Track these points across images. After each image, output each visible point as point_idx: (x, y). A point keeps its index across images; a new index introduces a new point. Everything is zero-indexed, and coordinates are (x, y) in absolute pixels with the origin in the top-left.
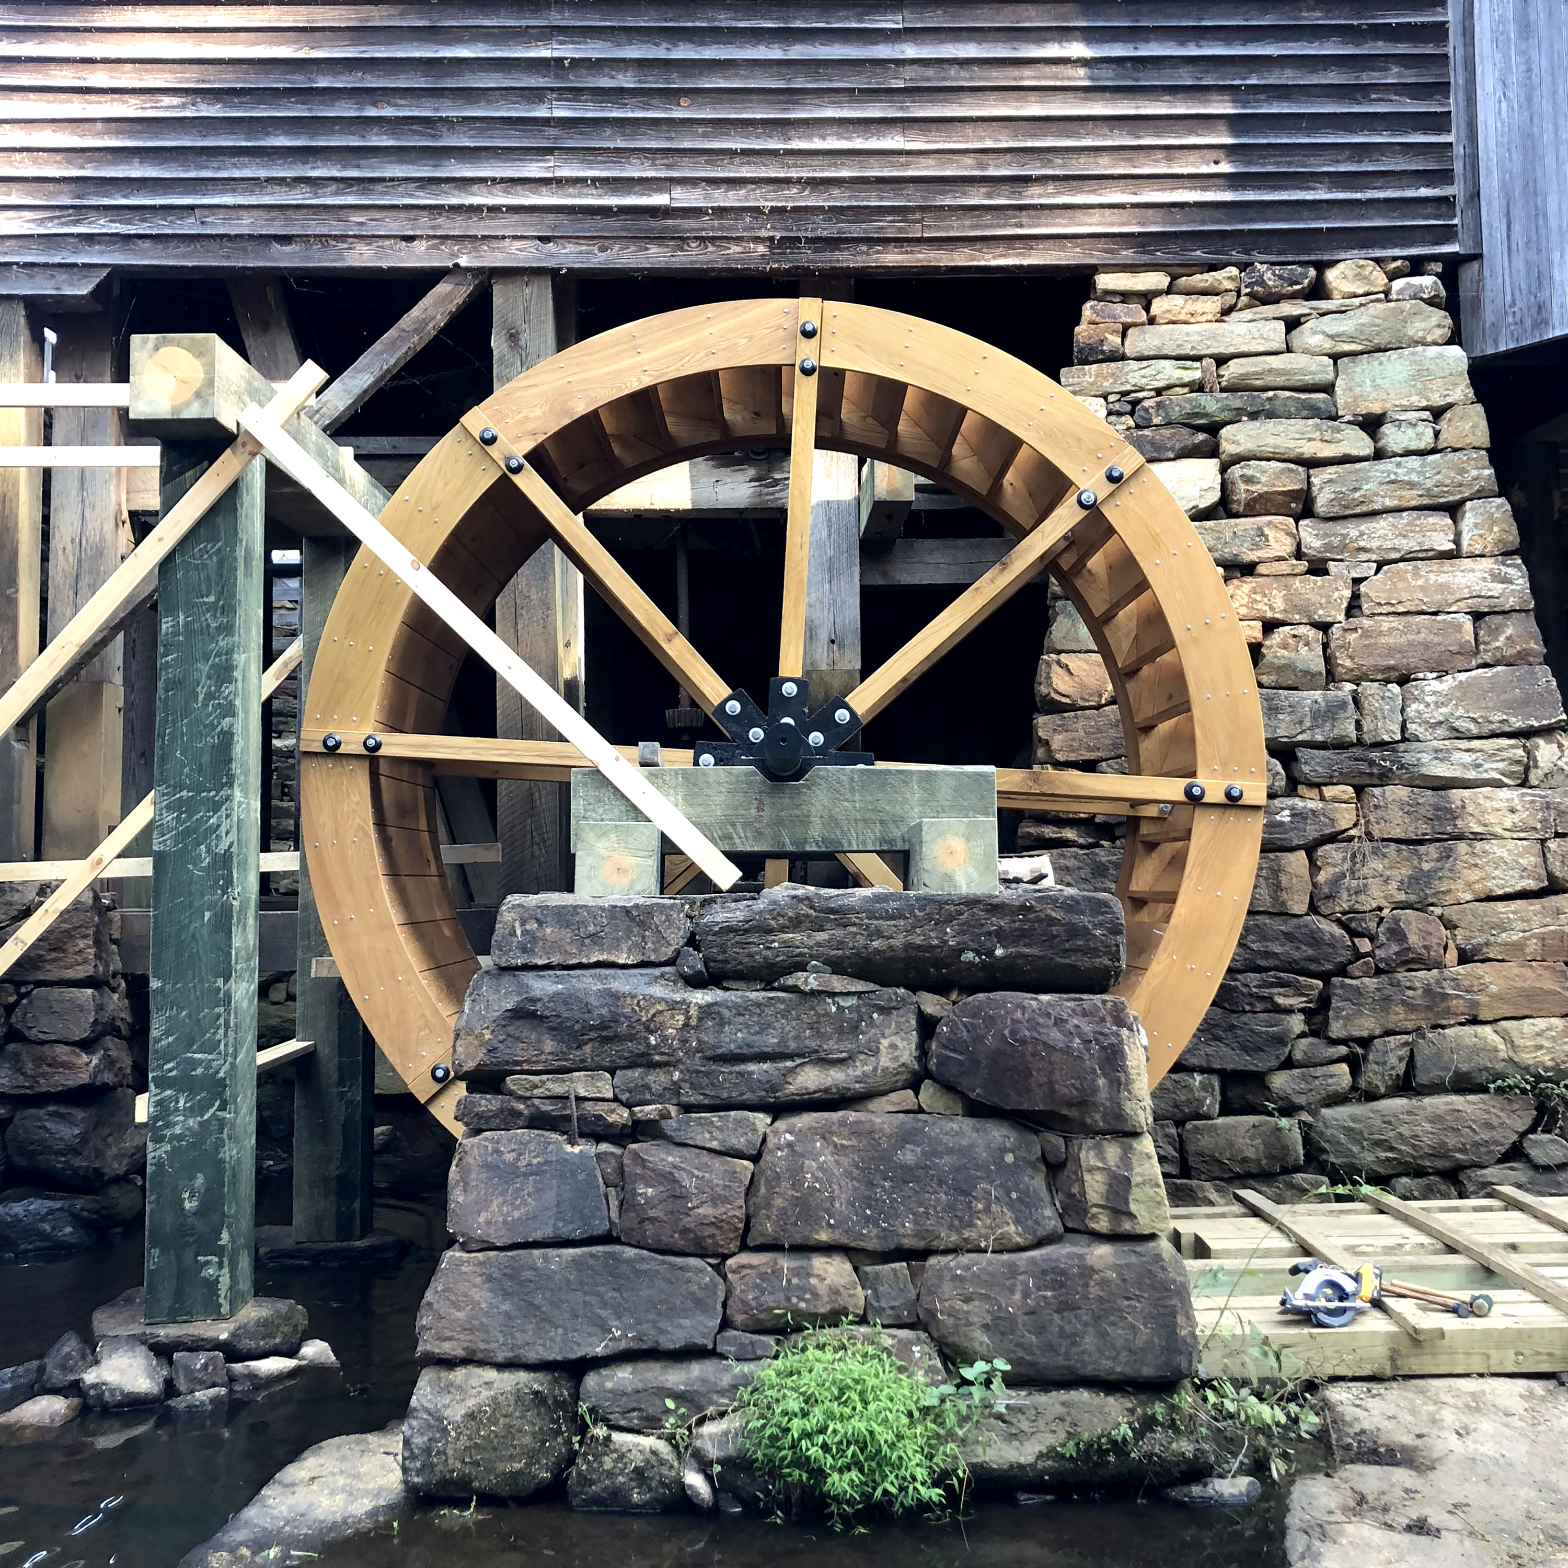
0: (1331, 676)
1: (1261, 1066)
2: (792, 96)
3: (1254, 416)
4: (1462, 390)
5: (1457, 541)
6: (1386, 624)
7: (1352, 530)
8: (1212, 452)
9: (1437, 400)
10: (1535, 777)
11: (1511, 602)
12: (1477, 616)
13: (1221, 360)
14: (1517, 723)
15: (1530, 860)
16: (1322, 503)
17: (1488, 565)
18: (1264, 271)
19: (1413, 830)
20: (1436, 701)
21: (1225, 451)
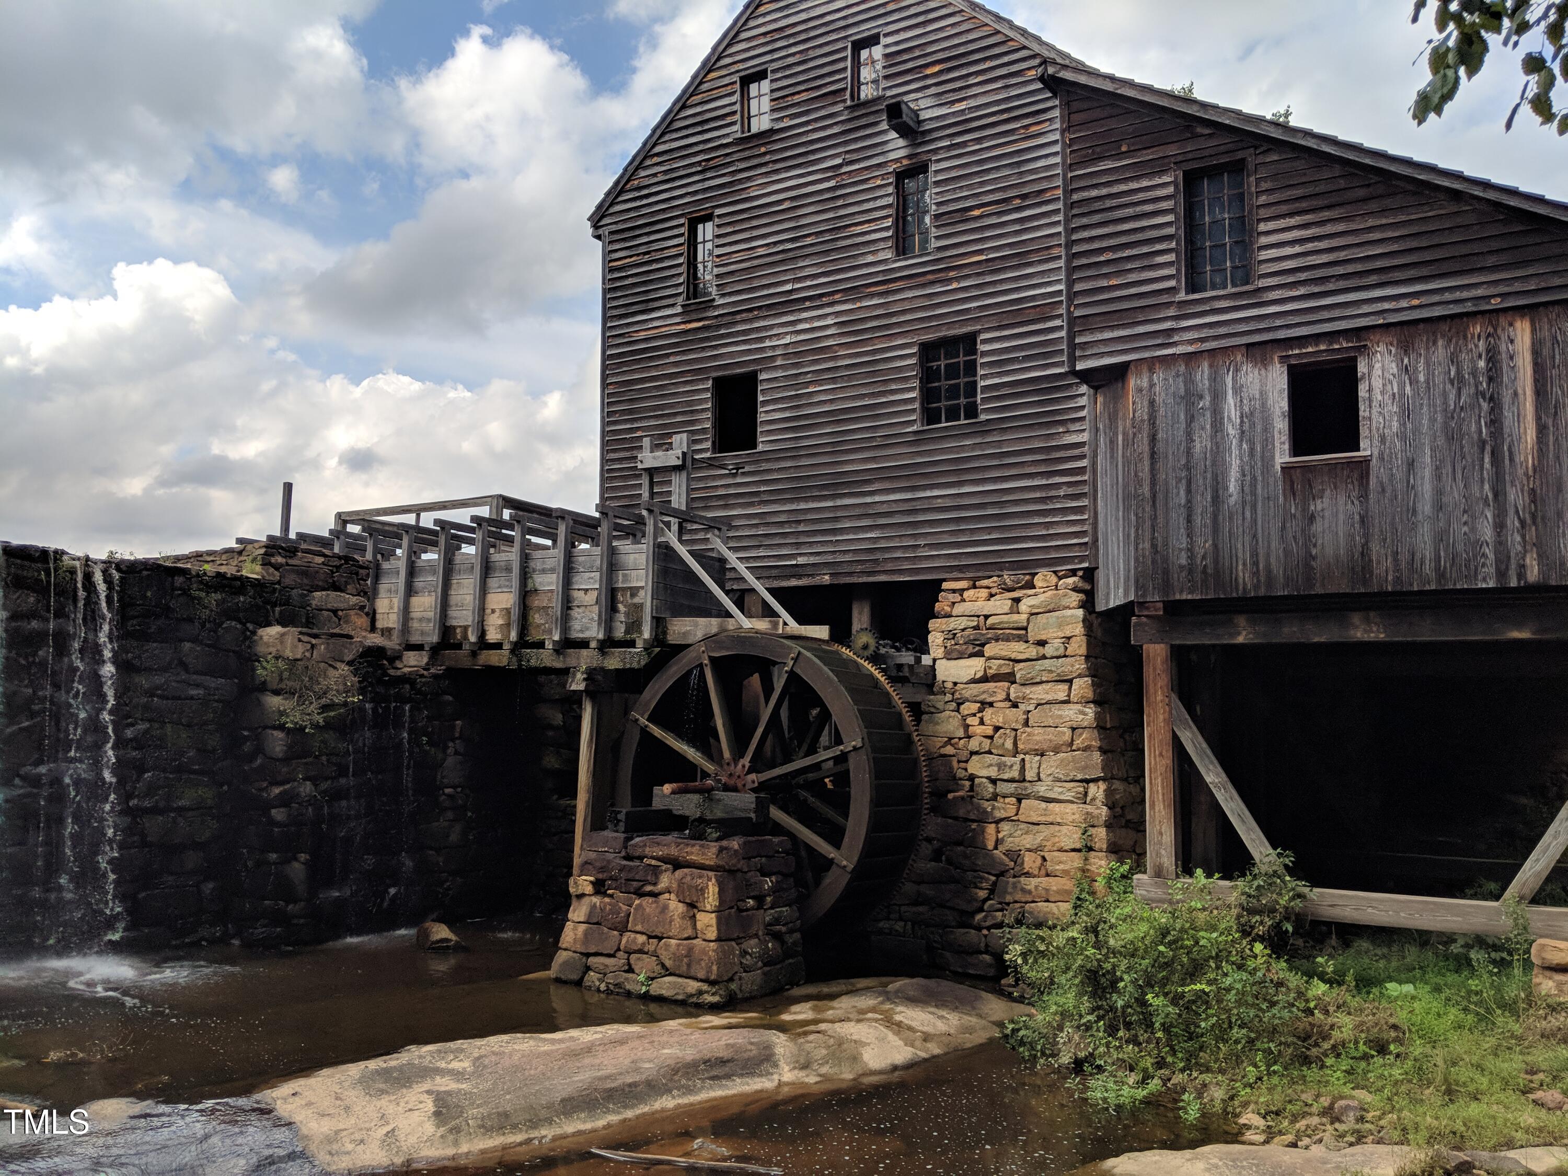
0: (1016, 752)
1: (971, 909)
3: (997, 640)
4: (1079, 629)
5: (1069, 695)
6: (1037, 731)
7: (1027, 690)
8: (980, 654)
9: (1068, 634)
10: (1087, 800)
11: (1085, 724)
12: (1074, 729)
13: (987, 617)
14: (1079, 777)
15: (1077, 835)
16: (1018, 678)
17: (1079, 707)
18: (1008, 578)
19: (1035, 819)
20: (1051, 766)
21: (986, 655)
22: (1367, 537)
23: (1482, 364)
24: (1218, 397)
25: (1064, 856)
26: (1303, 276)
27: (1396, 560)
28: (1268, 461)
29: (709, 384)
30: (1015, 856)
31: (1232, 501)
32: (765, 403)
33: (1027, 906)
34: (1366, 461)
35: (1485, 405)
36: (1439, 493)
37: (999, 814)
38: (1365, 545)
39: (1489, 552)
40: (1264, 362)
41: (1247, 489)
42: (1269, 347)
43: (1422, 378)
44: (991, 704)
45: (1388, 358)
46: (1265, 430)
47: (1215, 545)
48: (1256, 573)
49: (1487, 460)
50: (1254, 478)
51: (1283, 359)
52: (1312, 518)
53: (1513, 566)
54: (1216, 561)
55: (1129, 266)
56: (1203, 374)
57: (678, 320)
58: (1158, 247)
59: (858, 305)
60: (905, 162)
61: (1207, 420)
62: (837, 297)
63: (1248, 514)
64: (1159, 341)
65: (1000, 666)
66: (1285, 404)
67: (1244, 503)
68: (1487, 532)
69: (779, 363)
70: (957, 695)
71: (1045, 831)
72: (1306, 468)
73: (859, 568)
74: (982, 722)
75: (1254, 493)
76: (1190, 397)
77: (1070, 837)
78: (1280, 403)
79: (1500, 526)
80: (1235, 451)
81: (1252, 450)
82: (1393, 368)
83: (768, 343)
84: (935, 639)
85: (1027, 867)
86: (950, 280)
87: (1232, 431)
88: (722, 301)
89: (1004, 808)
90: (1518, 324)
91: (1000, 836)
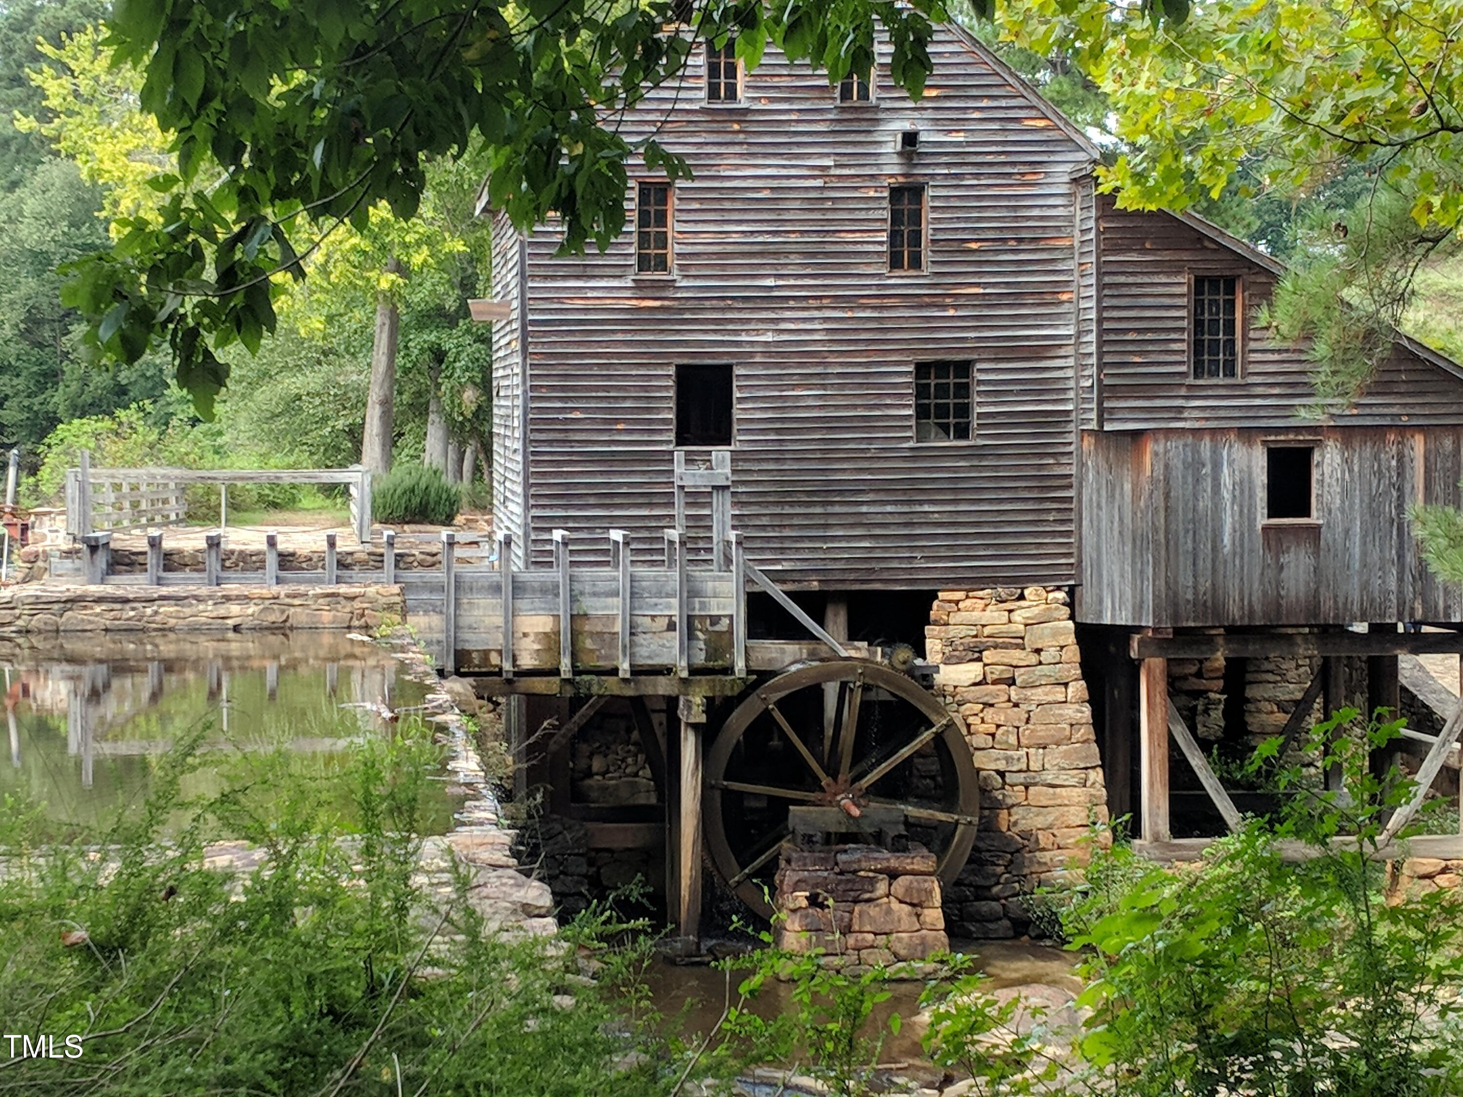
0: (1019, 745)
1: (988, 883)
2: (826, 526)
3: (995, 648)
4: (1071, 639)
5: (1066, 697)
6: (1039, 727)
7: (1029, 692)
8: (979, 659)
9: (1062, 643)
10: (1088, 784)
11: (1084, 720)
12: (1072, 725)
13: (983, 626)
14: (1083, 765)
15: (1083, 814)
16: (1018, 681)
17: (1077, 706)
18: (1002, 591)
19: (1045, 803)
20: (1055, 756)
21: (986, 661)
22: (1318, 583)
23: (1394, 463)
24: (1217, 466)
25: (1073, 831)
26: (1280, 379)
27: (1336, 602)
28: (1252, 521)
29: (672, 371)
30: (1026, 835)
31: (1226, 550)
32: (741, 400)
33: (1043, 876)
34: (1319, 527)
35: (1395, 494)
36: (1364, 554)
37: (1009, 801)
38: (1317, 590)
39: (1393, 597)
40: (1250, 443)
41: (1237, 543)
42: (1254, 432)
43: (1356, 469)
44: (992, 705)
45: (1336, 451)
46: (1250, 497)
47: (1213, 585)
48: (1242, 608)
49: (1395, 532)
50: (1242, 534)
51: (1264, 442)
52: (1282, 568)
53: (1407, 608)
54: (1214, 596)
55: (1150, 348)
56: (1206, 445)
57: (628, 294)
58: (1173, 336)
59: (849, 314)
60: (901, 179)
61: (1208, 485)
62: (825, 302)
63: (1237, 562)
64: (1172, 415)
65: (1002, 672)
66: (1264, 478)
67: (1234, 554)
68: (1393, 585)
69: (757, 360)
70: (958, 698)
71: (1054, 813)
72: (1279, 528)
73: (852, 576)
74: (983, 721)
75: (1242, 546)
76: (1194, 465)
77: (1078, 815)
78: (1261, 478)
79: (1401, 580)
80: (1229, 512)
81: (1241, 512)
82: (1338, 459)
83: (744, 338)
84: (933, 645)
85: (1042, 845)
86: (945, 307)
87: (1226, 495)
88: (684, 284)
89: (1015, 795)
90: (1417, 437)
91: (1013, 819)
